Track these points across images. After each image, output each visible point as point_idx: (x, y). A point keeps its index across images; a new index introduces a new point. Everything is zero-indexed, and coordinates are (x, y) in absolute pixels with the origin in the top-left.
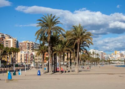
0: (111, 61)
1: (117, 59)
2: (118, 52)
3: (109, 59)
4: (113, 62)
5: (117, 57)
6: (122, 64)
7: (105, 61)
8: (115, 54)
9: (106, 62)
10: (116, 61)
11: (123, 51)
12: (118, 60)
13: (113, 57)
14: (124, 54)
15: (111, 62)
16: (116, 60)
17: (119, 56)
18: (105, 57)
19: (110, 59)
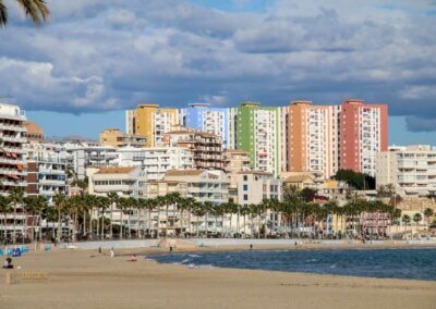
0: (102, 203)
1: (163, 190)
2: (169, 119)
3: (74, 191)
4: (116, 216)
5: (156, 168)
6: (209, 235)
7: (34, 205)
8: (139, 141)
9: (50, 214)
10: (151, 204)
11: (215, 114)
12: (172, 198)
13: (118, 170)
14: (230, 145)
15: (95, 214)
16: (149, 193)
17: (179, 158)
18: (32, 167)
19: (91, 190)
